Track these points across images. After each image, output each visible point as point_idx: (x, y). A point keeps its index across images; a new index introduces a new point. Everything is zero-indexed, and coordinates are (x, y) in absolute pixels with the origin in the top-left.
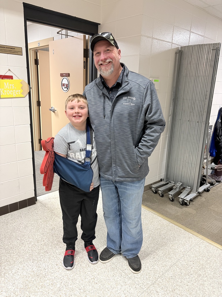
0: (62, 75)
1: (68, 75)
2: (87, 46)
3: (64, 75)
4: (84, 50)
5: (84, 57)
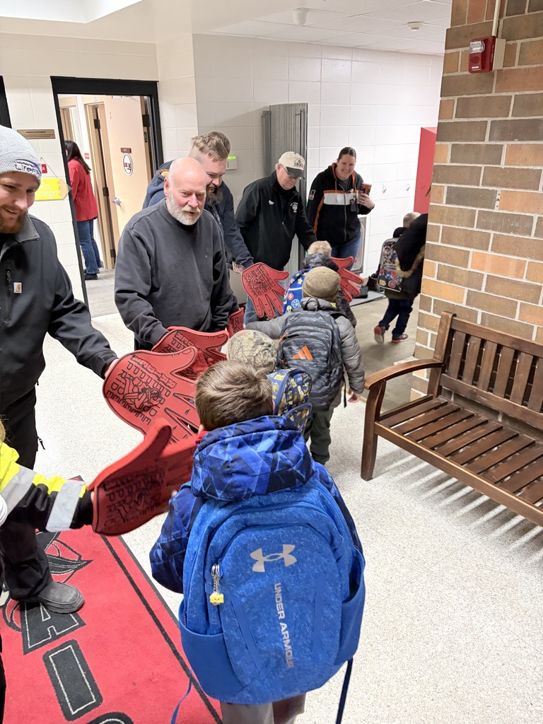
0: (122, 150)
1: (129, 151)
2: (146, 110)
3: (125, 150)
4: (143, 116)
5: (144, 126)
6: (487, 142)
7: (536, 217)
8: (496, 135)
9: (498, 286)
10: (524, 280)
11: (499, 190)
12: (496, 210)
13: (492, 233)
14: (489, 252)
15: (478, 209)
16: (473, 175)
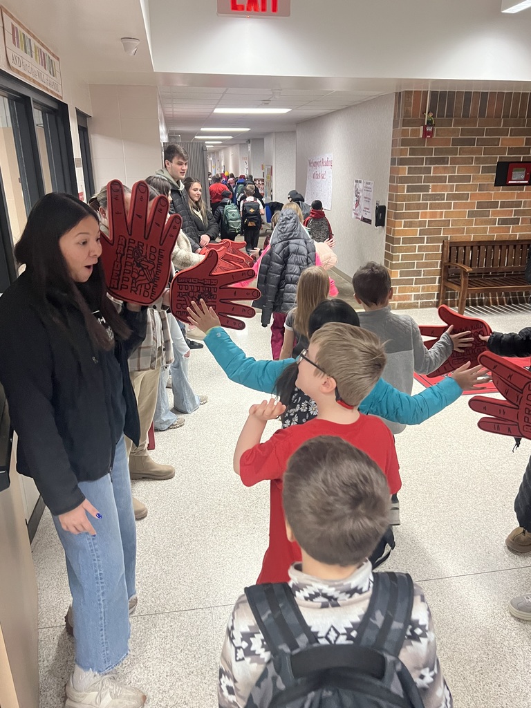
6: (424, 165)
7: (446, 193)
8: (428, 162)
9: (433, 224)
10: (443, 219)
11: (431, 184)
12: (430, 193)
13: (429, 202)
14: (428, 210)
15: (422, 193)
16: (419, 179)
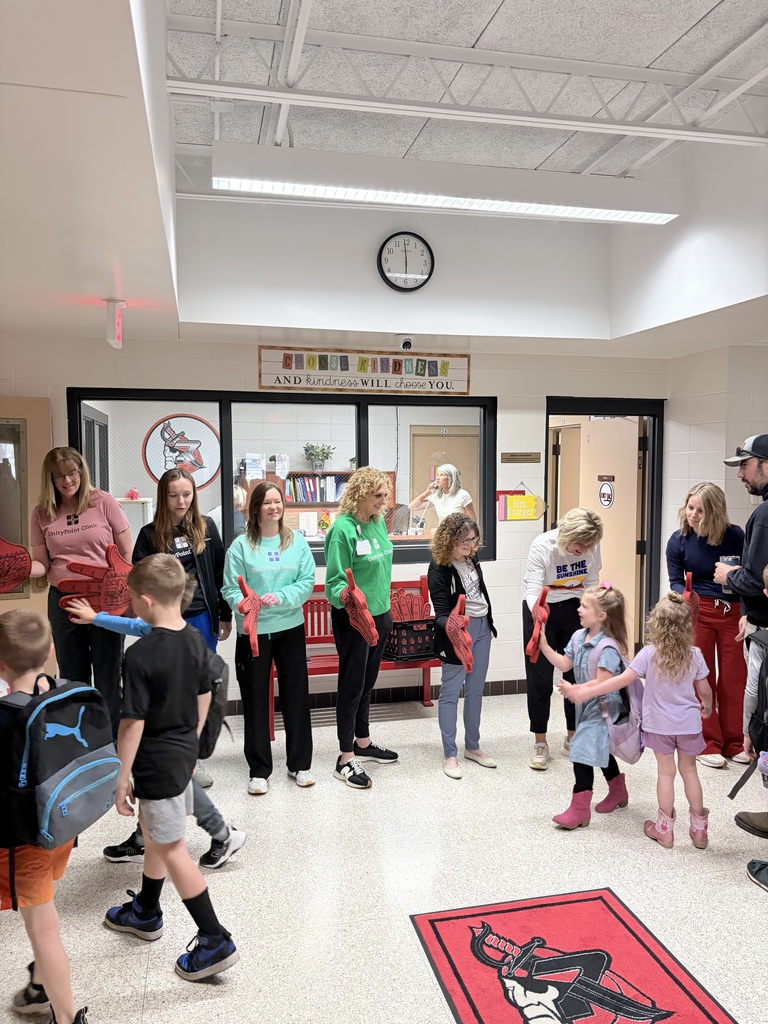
0: (601, 478)
1: (612, 479)
2: (645, 432)
3: (605, 478)
4: (640, 438)
5: (639, 449)
